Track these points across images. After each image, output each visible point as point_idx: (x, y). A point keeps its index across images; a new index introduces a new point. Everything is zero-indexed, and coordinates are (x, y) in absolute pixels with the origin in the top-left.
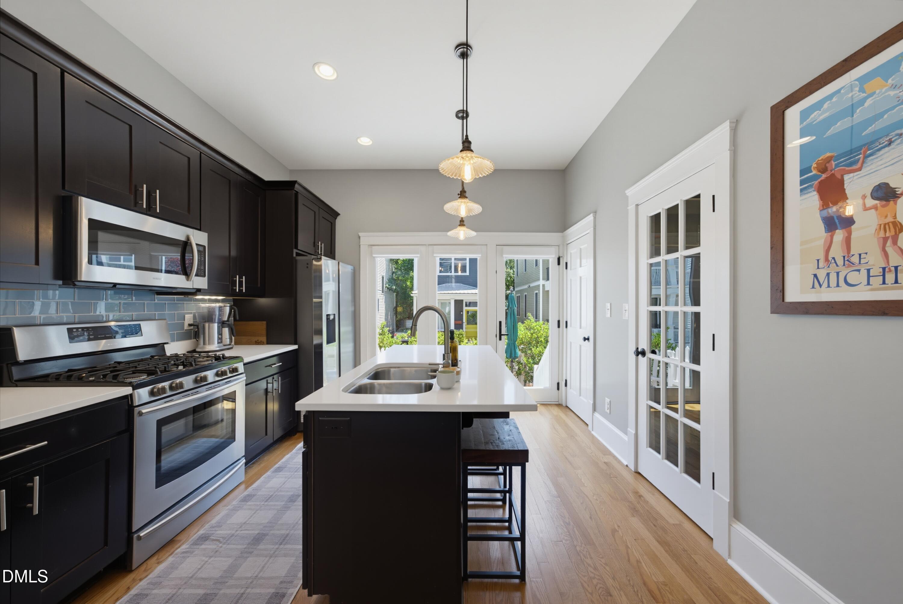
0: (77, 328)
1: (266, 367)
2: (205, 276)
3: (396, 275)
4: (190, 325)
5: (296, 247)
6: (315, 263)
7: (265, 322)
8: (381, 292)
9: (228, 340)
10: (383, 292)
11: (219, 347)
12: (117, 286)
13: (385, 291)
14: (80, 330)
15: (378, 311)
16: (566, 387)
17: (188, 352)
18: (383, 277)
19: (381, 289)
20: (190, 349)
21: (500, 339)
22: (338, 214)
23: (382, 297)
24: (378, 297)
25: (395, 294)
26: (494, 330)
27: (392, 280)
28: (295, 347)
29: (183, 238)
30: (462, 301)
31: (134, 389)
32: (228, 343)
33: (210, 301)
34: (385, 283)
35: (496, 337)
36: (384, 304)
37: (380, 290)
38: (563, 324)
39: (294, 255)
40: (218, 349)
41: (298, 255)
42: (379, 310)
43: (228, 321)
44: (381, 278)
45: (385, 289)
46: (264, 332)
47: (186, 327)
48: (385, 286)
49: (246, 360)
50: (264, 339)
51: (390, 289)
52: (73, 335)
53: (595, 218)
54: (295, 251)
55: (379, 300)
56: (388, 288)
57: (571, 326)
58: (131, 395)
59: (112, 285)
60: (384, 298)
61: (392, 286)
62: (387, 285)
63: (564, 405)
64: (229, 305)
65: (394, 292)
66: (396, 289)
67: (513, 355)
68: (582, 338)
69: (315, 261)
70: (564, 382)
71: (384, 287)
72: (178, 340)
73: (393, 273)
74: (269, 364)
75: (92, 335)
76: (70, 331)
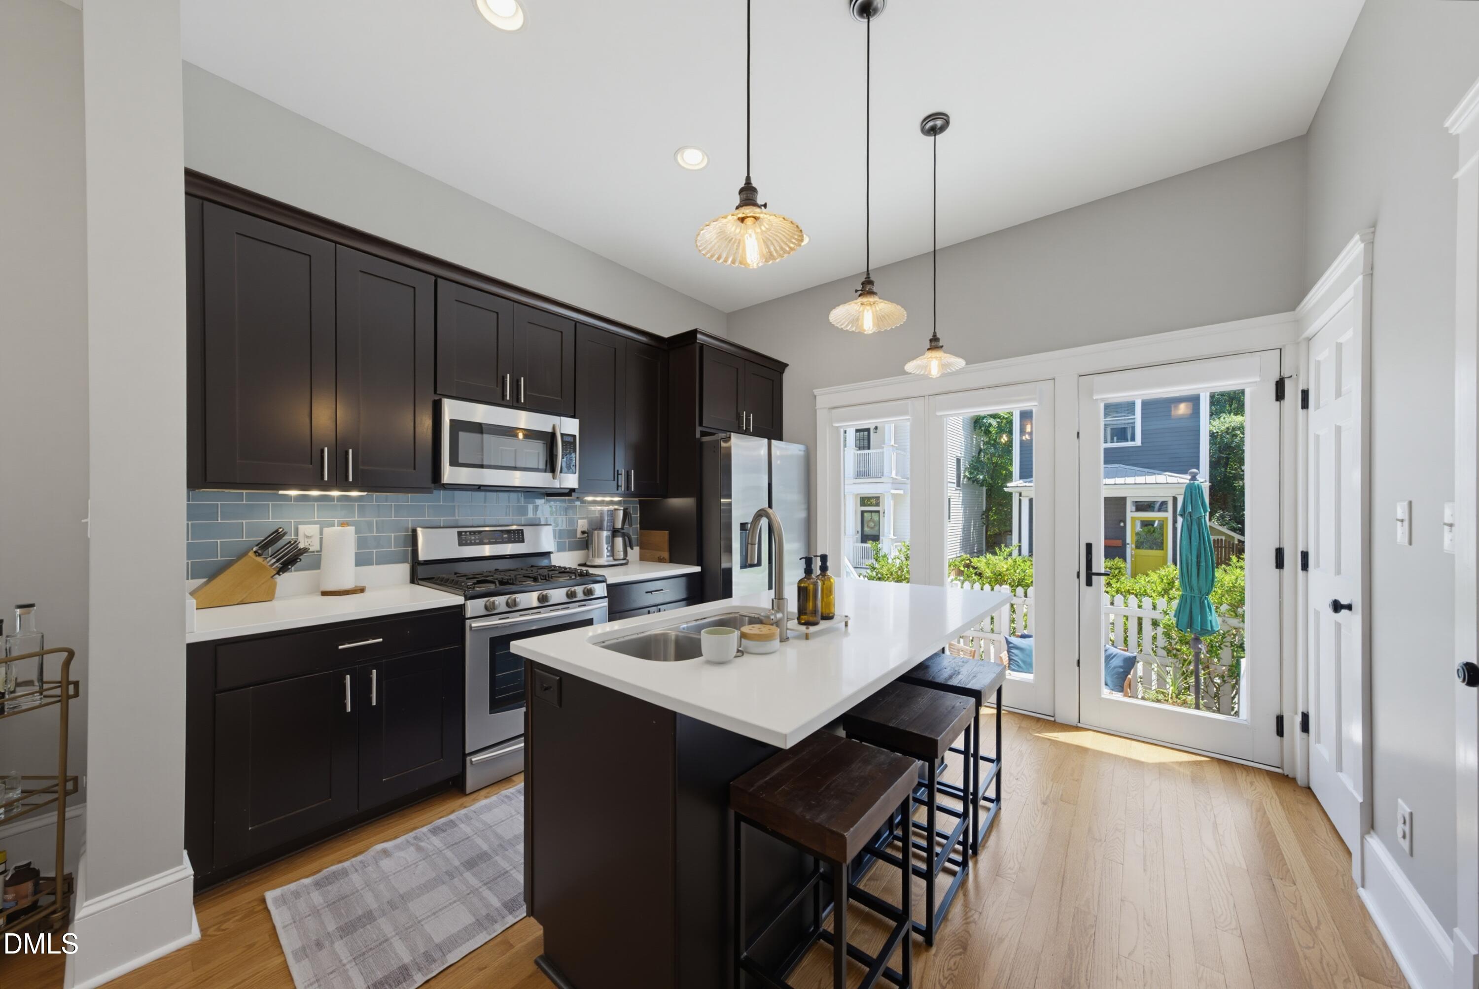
0: (466, 532)
1: (647, 592)
2: (576, 473)
3: (986, 454)
4: (583, 532)
5: (701, 424)
6: (723, 444)
7: (667, 532)
8: (955, 485)
9: (622, 553)
10: (958, 485)
11: (607, 561)
12: (482, 488)
13: (963, 484)
14: (468, 533)
15: (949, 518)
16: (1305, 735)
17: (580, 565)
18: (958, 460)
19: (955, 481)
20: (582, 562)
21: (1089, 583)
22: (784, 366)
23: (958, 495)
24: (949, 494)
25: (984, 489)
26: (1075, 561)
27: (976, 465)
28: (698, 569)
29: (550, 430)
30: (1124, 499)
31: (466, 599)
32: (622, 557)
33: (602, 503)
34: (962, 469)
35: (1078, 576)
36: (961, 506)
37: (954, 483)
38: (1292, 560)
39: (698, 435)
40: (606, 564)
41: (704, 434)
42: (951, 517)
43: (622, 528)
44: (955, 462)
45: (963, 481)
46: (666, 545)
47: (579, 535)
48: (962, 474)
49: (610, 581)
50: (666, 555)
51: (973, 480)
52: (463, 540)
53: (1370, 245)
54: (698, 429)
55: (951, 500)
56: (969, 479)
57: (1317, 565)
58: (464, 605)
59: (478, 487)
60: (961, 495)
61: (978, 474)
62: (967, 474)
63: (1301, 780)
64: (622, 508)
65: (982, 485)
66: (984, 480)
67: (1198, 626)
68: (1329, 601)
69: (723, 441)
70: (1299, 719)
71: (962, 477)
72: (570, 549)
73: (980, 451)
74: (649, 590)
75: (478, 539)
76: (460, 533)
